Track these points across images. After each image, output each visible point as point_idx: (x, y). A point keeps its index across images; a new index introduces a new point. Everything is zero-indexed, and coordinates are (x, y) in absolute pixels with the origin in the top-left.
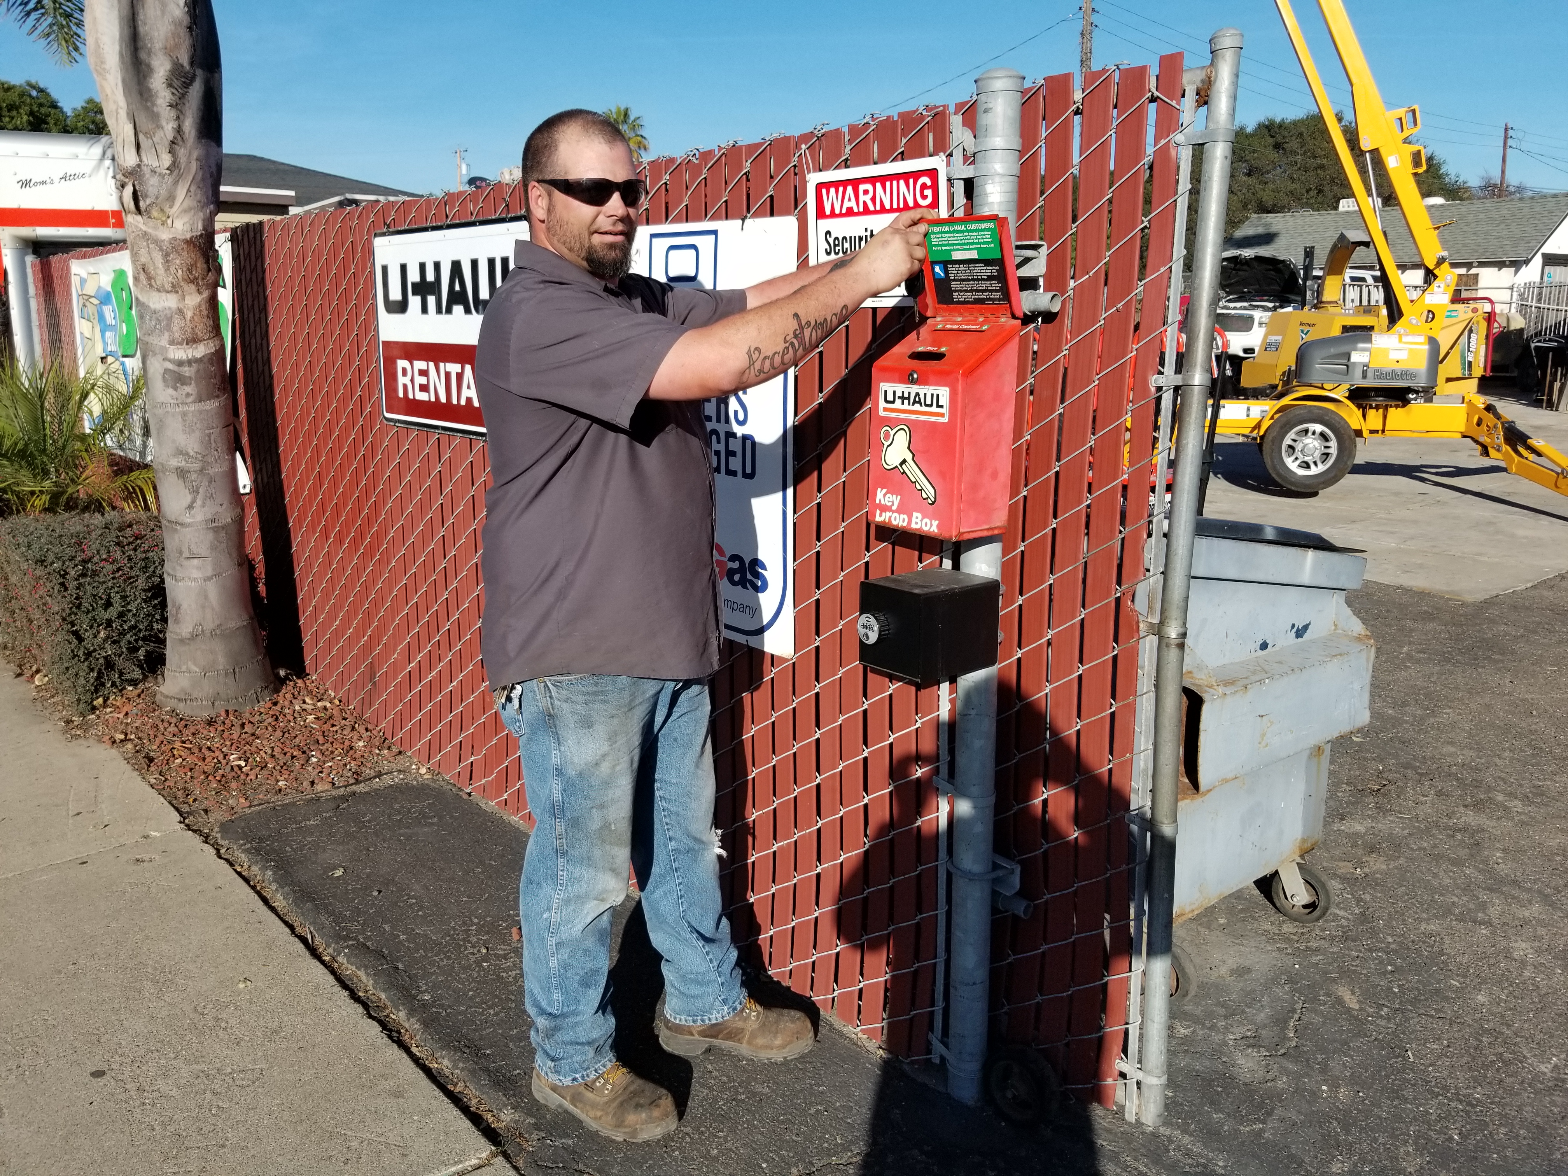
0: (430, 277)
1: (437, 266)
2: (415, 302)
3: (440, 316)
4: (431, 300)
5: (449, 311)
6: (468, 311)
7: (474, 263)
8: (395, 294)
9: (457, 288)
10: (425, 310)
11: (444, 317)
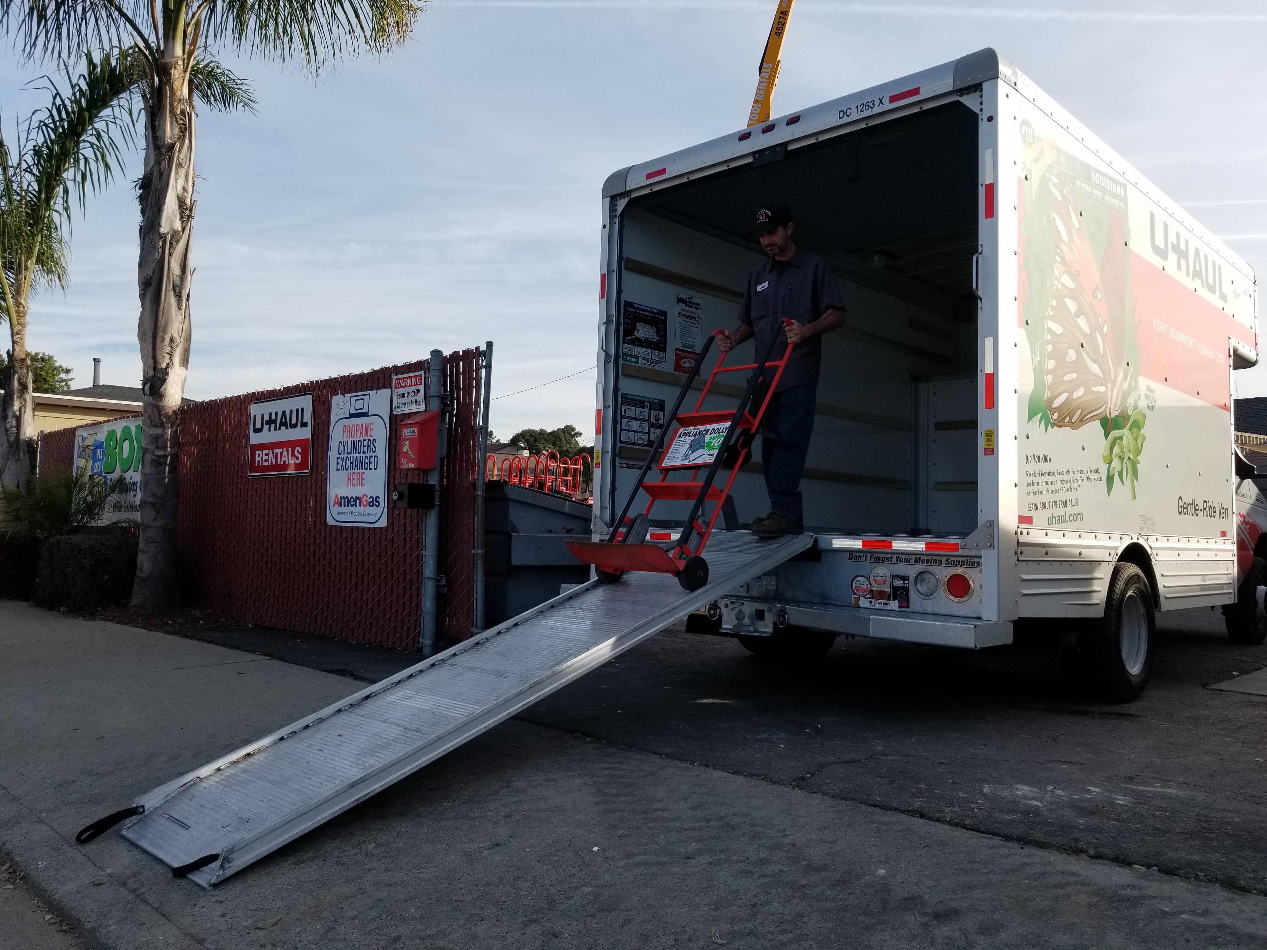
0: (273, 418)
1: (276, 413)
2: (266, 427)
3: (276, 432)
4: (273, 426)
5: (279, 429)
6: (287, 428)
7: (291, 411)
8: (258, 426)
9: (284, 420)
10: (270, 430)
11: (277, 432)
